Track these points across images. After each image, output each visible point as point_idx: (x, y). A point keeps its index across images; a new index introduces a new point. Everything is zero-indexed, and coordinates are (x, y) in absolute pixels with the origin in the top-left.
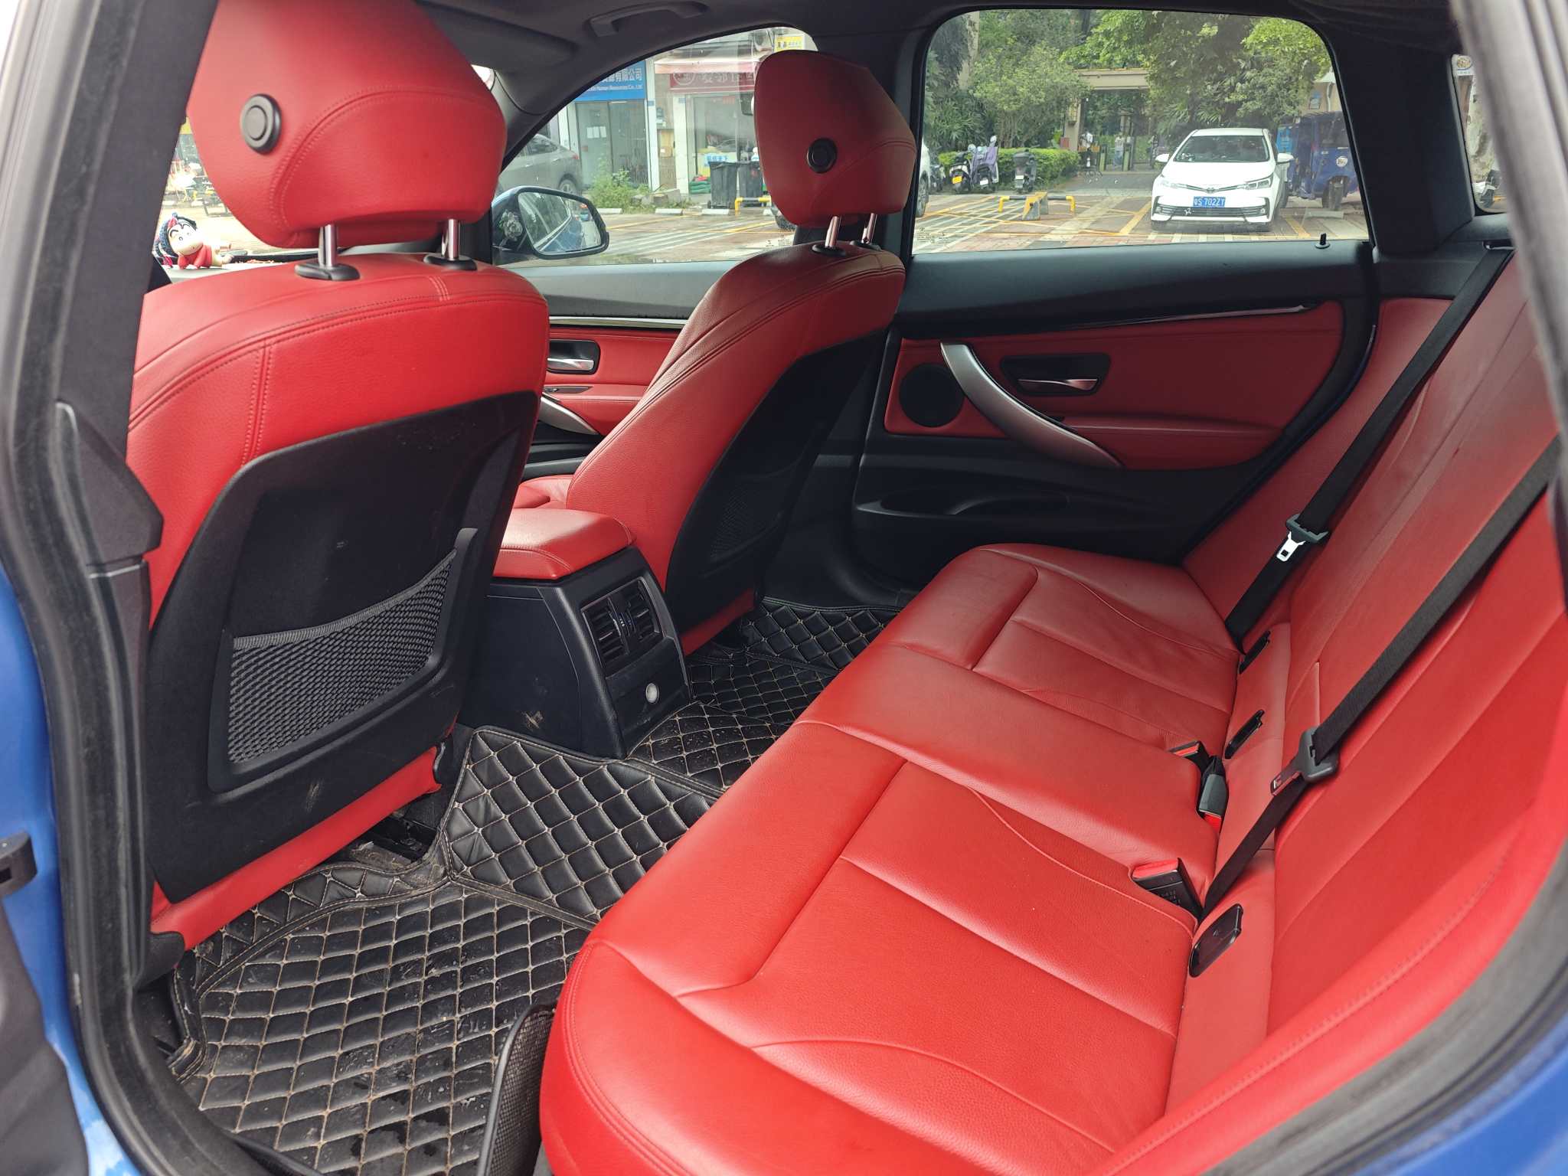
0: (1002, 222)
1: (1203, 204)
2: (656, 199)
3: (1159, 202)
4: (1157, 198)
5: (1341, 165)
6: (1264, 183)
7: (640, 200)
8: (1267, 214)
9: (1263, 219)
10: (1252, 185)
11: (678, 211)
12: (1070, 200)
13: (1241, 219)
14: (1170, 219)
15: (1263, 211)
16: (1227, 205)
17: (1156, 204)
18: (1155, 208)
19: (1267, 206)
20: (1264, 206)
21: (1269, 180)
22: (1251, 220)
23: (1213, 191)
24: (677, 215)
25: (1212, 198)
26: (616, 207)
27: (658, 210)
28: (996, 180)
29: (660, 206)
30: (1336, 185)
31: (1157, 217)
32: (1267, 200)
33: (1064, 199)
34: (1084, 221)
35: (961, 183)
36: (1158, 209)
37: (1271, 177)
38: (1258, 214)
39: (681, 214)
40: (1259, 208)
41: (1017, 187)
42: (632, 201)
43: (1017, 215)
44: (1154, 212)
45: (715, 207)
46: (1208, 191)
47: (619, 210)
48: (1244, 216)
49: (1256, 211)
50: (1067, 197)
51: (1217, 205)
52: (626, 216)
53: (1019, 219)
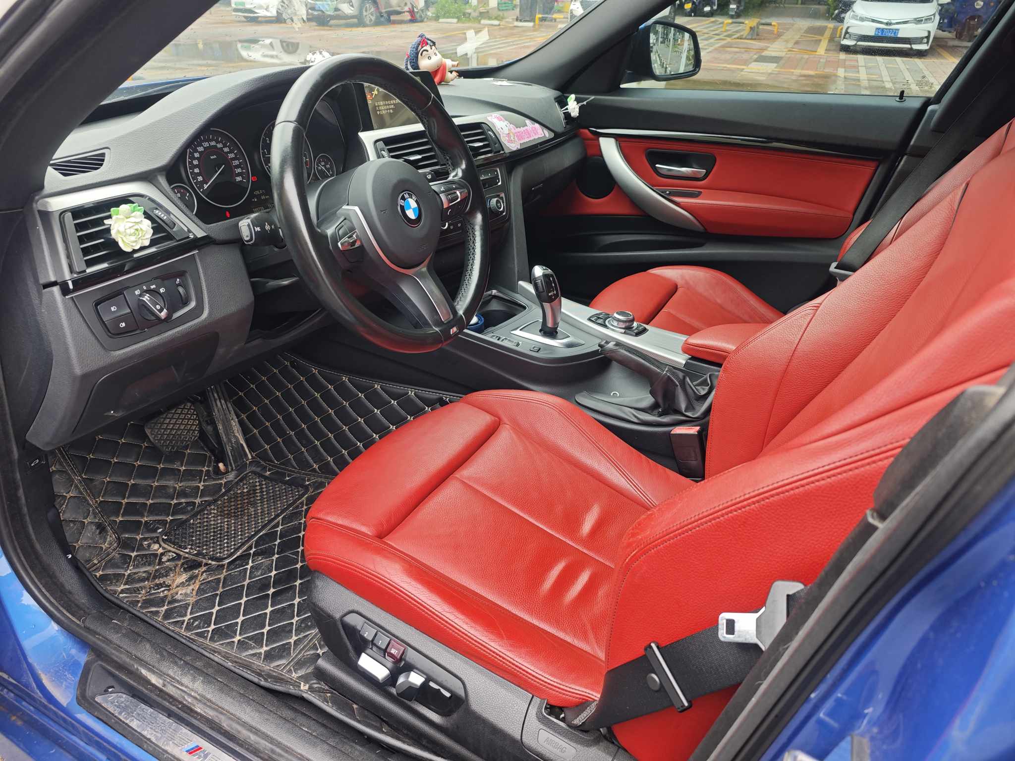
0: (729, 39)
1: (882, 34)
2: (481, 13)
3: (849, 31)
4: (848, 28)
5: (978, 7)
6: (928, 19)
7: (470, 14)
8: (927, 43)
9: (924, 47)
10: (918, 21)
11: (496, 22)
12: (774, 26)
13: (908, 46)
14: (856, 44)
15: (925, 40)
16: (900, 35)
17: (847, 32)
18: (845, 35)
19: (928, 37)
20: (926, 37)
21: (933, 17)
22: (915, 47)
23: (890, 24)
24: (495, 25)
25: (890, 29)
26: (453, 18)
27: (483, 22)
28: (715, 7)
29: (485, 18)
30: (972, 23)
31: (846, 42)
32: (929, 32)
33: (770, 24)
34: (787, 41)
35: (691, 8)
36: (847, 36)
37: (934, 15)
38: (921, 43)
39: (499, 25)
40: (922, 38)
41: (731, 13)
42: (464, 14)
43: (738, 35)
44: (844, 38)
45: (521, 21)
46: (887, 24)
47: (455, 20)
48: (911, 44)
49: (919, 40)
50: (773, 24)
51: (893, 35)
52: (460, 25)
53: (740, 38)
